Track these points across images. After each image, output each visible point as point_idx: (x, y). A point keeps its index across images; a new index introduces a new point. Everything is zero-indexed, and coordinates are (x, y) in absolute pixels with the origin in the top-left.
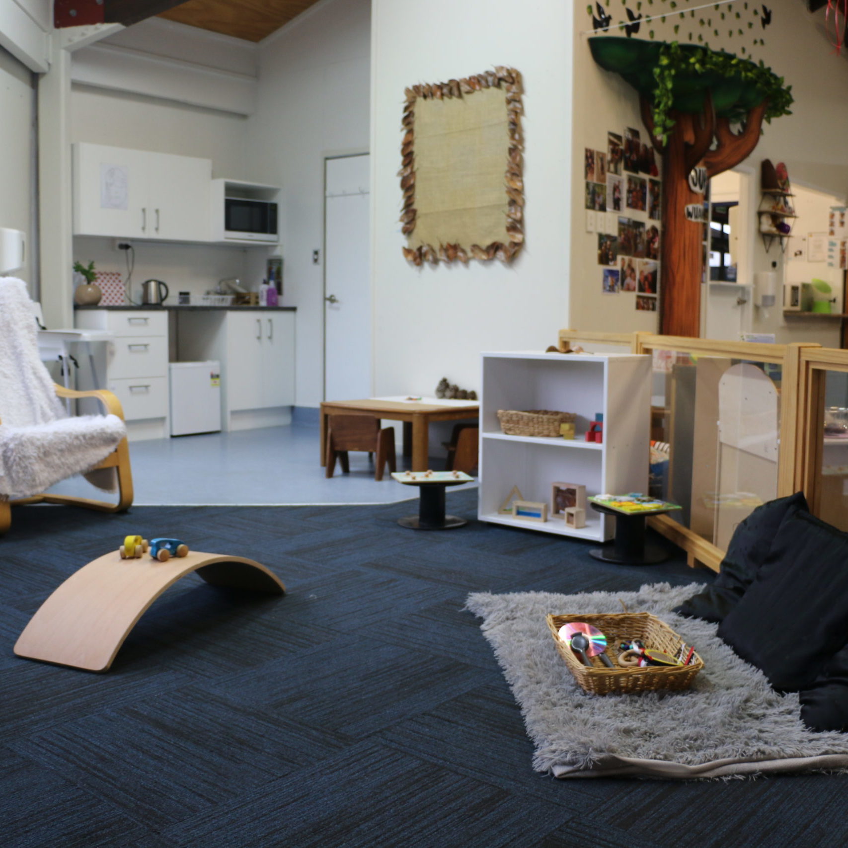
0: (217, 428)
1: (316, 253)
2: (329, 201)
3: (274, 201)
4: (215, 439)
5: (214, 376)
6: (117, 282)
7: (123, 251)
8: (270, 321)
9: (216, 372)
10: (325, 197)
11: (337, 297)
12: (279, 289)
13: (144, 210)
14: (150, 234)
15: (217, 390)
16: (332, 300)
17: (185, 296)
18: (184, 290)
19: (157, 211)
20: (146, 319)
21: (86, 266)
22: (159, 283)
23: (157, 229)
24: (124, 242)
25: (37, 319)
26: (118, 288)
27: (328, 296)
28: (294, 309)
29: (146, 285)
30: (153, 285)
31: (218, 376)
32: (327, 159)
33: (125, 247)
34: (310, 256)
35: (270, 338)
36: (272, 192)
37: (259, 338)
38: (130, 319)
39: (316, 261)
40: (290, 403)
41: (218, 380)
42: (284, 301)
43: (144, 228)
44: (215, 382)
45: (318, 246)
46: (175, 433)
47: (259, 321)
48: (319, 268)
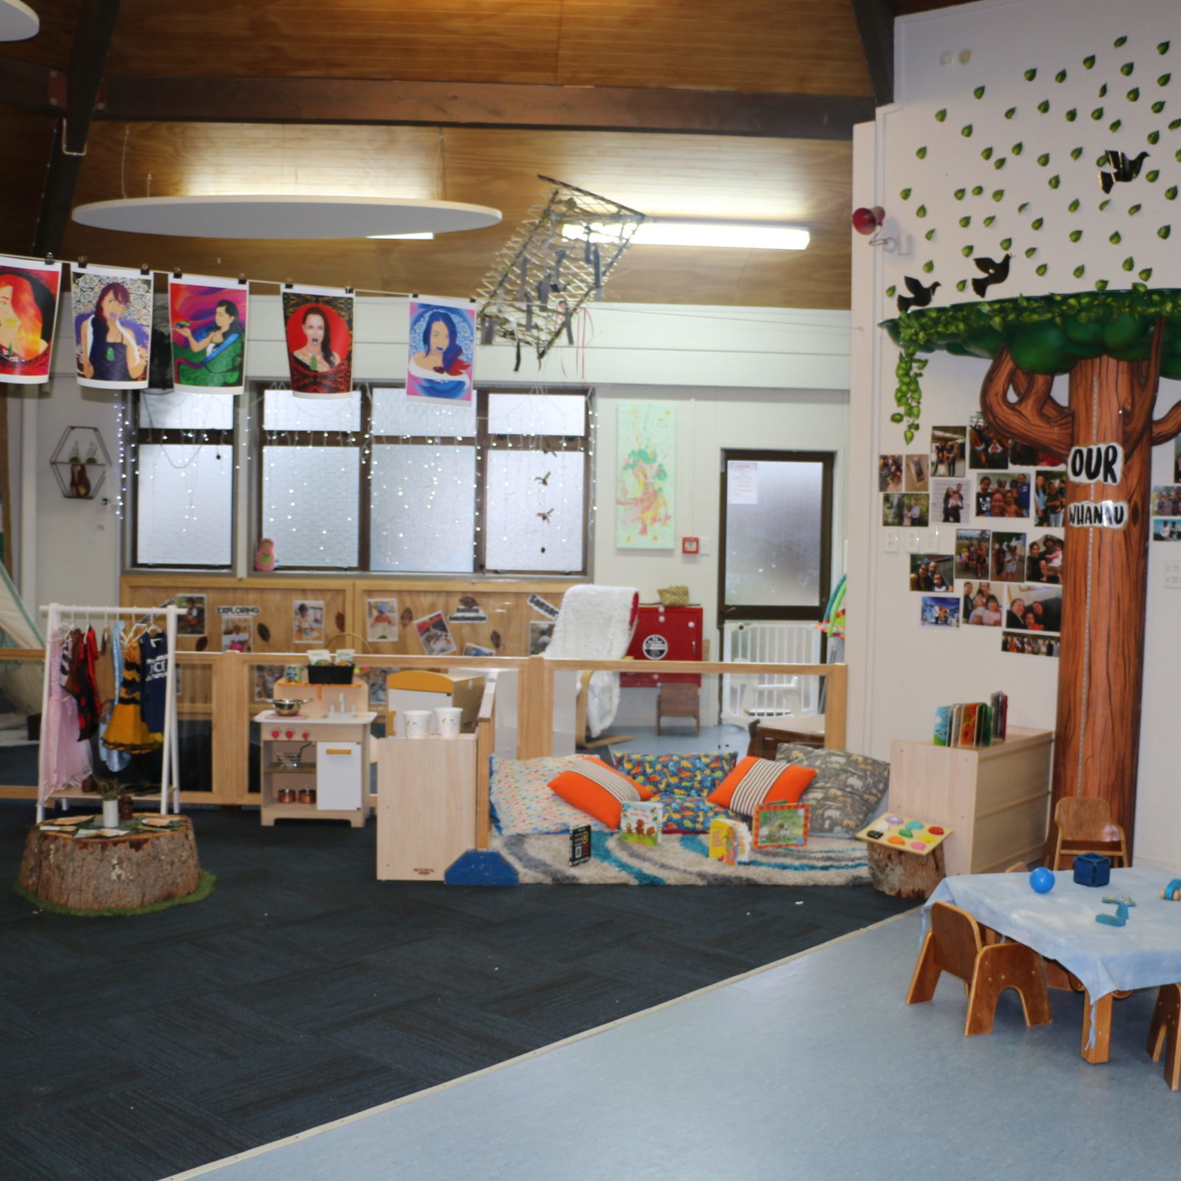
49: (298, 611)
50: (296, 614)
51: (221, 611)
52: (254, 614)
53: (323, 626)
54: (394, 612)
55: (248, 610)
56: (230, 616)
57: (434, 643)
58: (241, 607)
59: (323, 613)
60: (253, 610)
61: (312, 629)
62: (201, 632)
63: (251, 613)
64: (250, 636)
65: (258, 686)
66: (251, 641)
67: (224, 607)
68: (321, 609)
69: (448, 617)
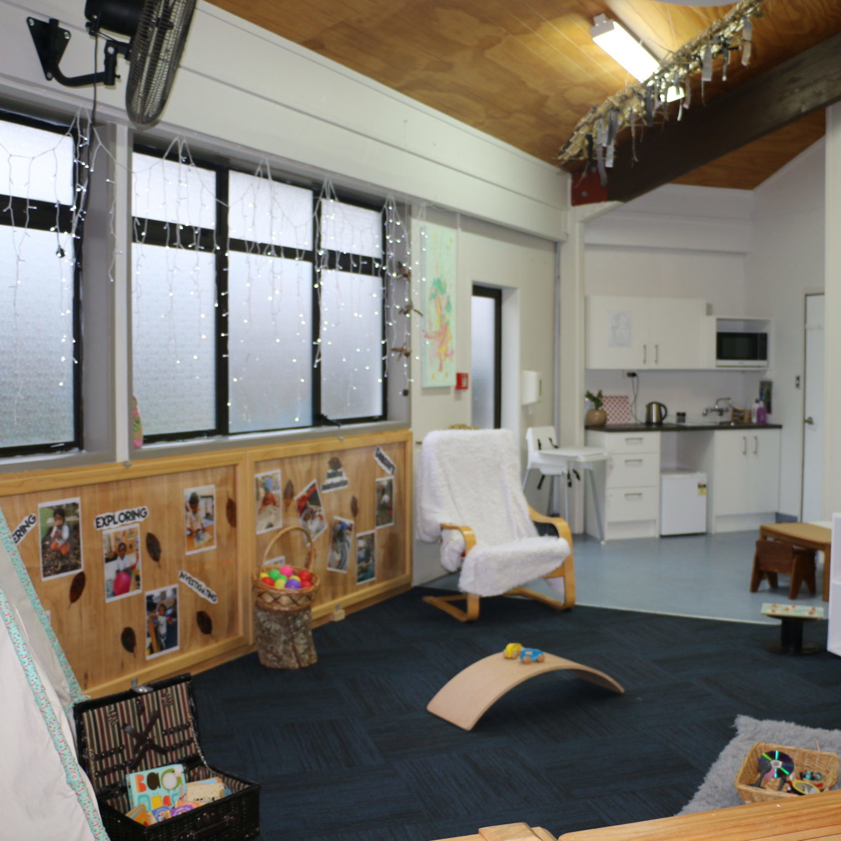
0: (702, 529)
1: (798, 378)
2: (809, 333)
3: (763, 331)
4: (700, 540)
5: (701, 486)
6: (625, 403)
7: (630, 379)
8: (756, 438)
9: (704, 482)
10: (805, 331)
11: (815, 420)
12: (768, 408)
13: (645, 347)
14: (651, 365)
15: (704, 498)
16: (810, 421)
17: (681, 416)
18: (681, 411)
19: (657, 347)
20: (641, 439)
21: (595, 394)
22: (660, 405)
23: (656, 361)
24: (632, 372)
25: (551, 440)
26: (625, 409)
27: (807, 418)
28: (779, 427)
29: (649, 407)
30: (654, 407)
31: (705, 486)
32: (807, 295)
33: (633, 375)
34: (793, 381)
35: (756, 452)
36: (765, 323)
37: (745, 453)
38: (627, 439)
39: (798, 385)
40: (774, 509)
41: (705, 490)
42: (772, 419)
43: (645, 361)
44: (702, 491)
45: (800, 372)
46: (664, 533)
47: (745, 438)
48: (800, 392)
49: (188, 505)
50: (187, 510)
51: (101, 521)
52: (141, 519)
53: (214, 523)
54: (278, 488)
55: (134, 515)
56: (112, 529)
57: (311, 523)
58: (124, 511)
59: (215, 503)
60: (139, 514)
61: (204, 530)
62: (76, 566)
63: (137, 519)
64: (137, 558)
65: (149, 635)
66: (139, 566)
67: (104, 515)
68: (211, 497)
69: (321, 487)
